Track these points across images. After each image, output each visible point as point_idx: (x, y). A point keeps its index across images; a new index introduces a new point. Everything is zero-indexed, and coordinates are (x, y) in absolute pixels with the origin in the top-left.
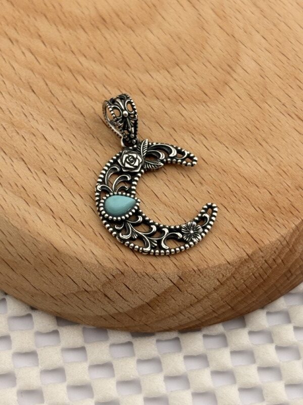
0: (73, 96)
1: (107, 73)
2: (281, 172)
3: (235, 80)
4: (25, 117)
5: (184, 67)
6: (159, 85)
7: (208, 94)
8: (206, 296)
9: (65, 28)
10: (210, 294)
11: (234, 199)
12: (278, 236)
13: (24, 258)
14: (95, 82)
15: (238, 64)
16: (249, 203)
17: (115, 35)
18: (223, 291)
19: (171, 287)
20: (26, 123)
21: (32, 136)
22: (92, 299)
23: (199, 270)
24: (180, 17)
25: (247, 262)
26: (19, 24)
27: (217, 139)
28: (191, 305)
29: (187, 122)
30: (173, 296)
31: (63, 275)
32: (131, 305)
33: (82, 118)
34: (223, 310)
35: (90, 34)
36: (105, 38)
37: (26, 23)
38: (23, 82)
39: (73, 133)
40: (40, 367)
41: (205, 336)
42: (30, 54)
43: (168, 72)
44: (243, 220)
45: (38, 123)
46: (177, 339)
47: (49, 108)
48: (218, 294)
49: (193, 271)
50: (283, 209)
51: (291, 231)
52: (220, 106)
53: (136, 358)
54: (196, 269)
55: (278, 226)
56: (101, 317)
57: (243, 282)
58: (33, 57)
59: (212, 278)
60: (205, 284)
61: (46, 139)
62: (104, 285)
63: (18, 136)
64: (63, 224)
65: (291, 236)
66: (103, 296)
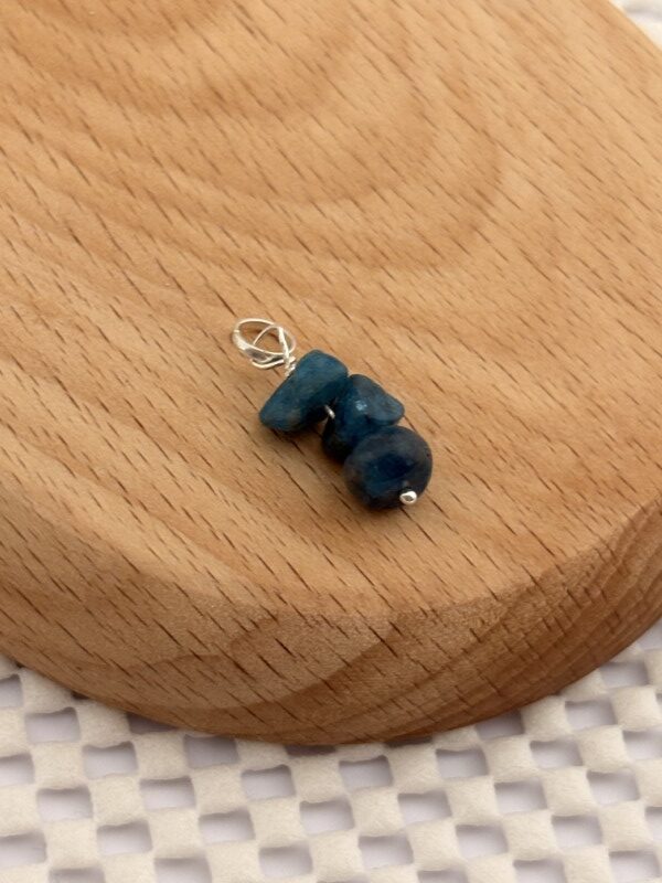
0: (159, 250)
1: (229, 203)
2: (594, 408)
3: (493, 221)
4: (60, 293)
5: (389, 194)
6: (337, 230)
7: (441, 250)
8: (447, 666)
9: (139, 109)
10: (455, 661)
11: (500, 463)
12: (594, 541)
13: (63, 587)
14: (206, 223)
15: (497, 189)
16: (531, 471)
17: (243, 127)
18: (481, 656)
19: (374, 646)
20: (64, 305)
21: (77, 331)
22: (209, 674)
23: (433, 611)
24: (375, 93)
25: (532, 595)
26: (43, 101)
27: (461, 341)
28: (417, 685)
29: (398, 306)
30: (379, 665)
31: (147, 622)
32: (291, 686)
33: (179, 296)
34: (481, 696)
35: (191, 124)
36: (222, 131)
37: (58, 99)
38: (54, 220)
39: (163, 327)
40: (96, 819)
41: (441, 753)
42: (69, 164)
43: (356, 203)
44: (521, 507)
45: (89, 305)
46: (382, 760)
47: (111, 274)
48: (471, 661)
49: (421, 613)
50: (601, 485)
51: (621, 530)
52: (465, 275)
53: (298, 800)
54: (427, 608)
55: (594, 518)
56: (226, 711)
57: (522, 635)
58: (74, 170)
59: (461, 628)
60: (446, 641)
61: (105, 338)
62: (235, 643)
63: (46, 332)
64: (146, 514)
65: (621, 540)
66: (232, 668)
